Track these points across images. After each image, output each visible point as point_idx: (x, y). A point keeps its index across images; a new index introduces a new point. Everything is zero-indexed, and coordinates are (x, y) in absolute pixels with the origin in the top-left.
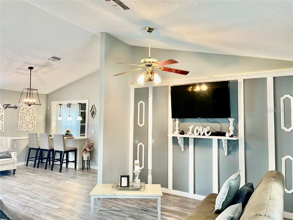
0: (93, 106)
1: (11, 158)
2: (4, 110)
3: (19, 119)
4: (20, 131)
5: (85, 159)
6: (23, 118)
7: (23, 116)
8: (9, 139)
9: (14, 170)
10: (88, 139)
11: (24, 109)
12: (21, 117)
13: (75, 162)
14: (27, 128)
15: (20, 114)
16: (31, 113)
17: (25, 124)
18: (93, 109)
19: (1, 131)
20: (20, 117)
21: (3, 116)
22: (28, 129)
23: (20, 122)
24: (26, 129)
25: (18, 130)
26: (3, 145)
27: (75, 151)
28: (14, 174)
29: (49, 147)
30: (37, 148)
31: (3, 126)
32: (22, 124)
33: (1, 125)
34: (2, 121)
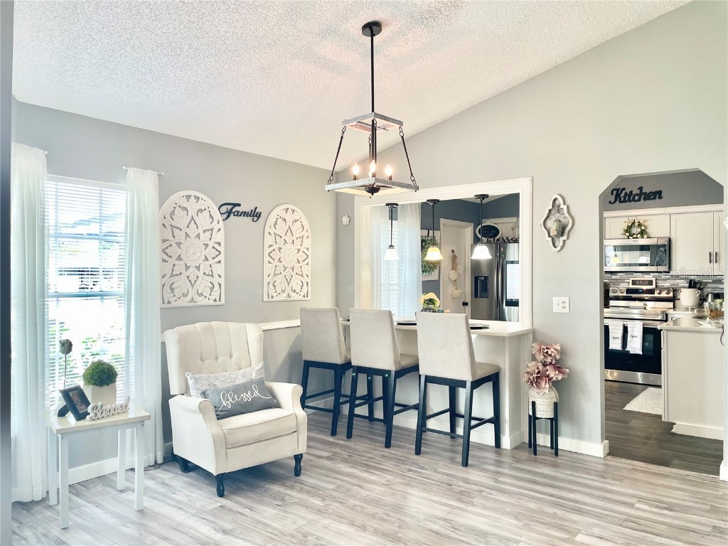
0: (560, 200)
1: (278, 406)
2: (221, 225)
3: (267, 258)
4: (270, 299)
5: (544, 411)
6: (276, 255)
7: (278, 246)
8: (253, 332)
9: (298, 458)
10: (533, 332)
11: (280, 221)
12: (272, 248)
13: (496, 421)
14: (288, 290)
15: (269, 240)
16: (298, 236)
17: (283, 274)
18: (559, 211)
19: (218, 299)
20: (267, 250)
21: (219, 244)
22: (292, 294)
23: (268, 268)
24: (285, 294)
25: (266, 299)
26: (235, 356)
27: (494, 379)
28: (298, 472)
29: (396, 362)
30: (338, 360)
31: (222, 281)
32: (275, 275)
33: (216, 280)
34: (220, 262)
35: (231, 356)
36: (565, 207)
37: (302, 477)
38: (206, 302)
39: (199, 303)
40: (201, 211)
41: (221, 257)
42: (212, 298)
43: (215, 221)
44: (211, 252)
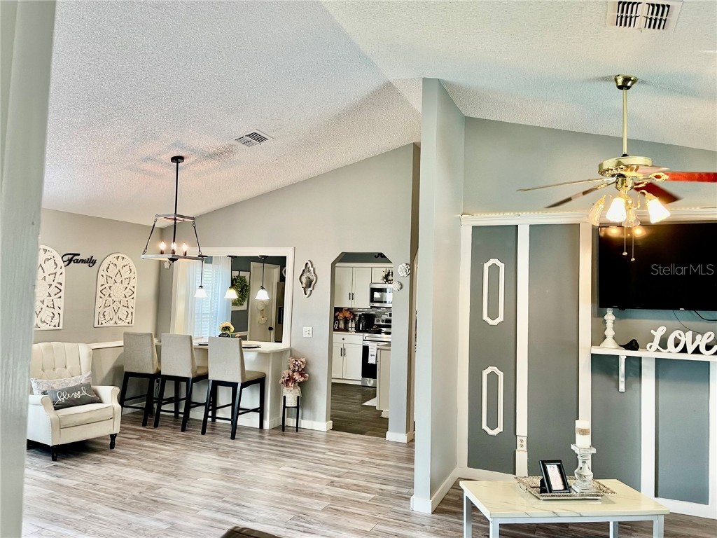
0: (309, 265)
1: (100, 402)
2: (63, 270)
3: (99, 294)
4: (100, 325)
5: (291, 402)
6: (107, 292)
7: (109, 285)
8: (84, 350)
9: (113, 437)
10: (291, 350)
11: (111, 266)
12: (103, 287)
13: (261, 410)
14: (116, 318)
15: (101, 280)
16: (126, 277)
17: (112, 306)
18: (309, 271)
19: (57, 326)
20: (100, 288)
21: (61, 284)
22: (118, 321)
23: (100, 302)
24: (113, 321)
25: (96, 325)
26: (69, 367)
27: (260, 381)
28: (112, 446)
29: (193, 371)
30: (152, 371)
31: (61, 312)
32: (105, 307)
33: (56, 311)
34: (60, 297)
35: (66, 367)
36: (311, 269)
37: (115, 449)
38: (47, 327)
39: (41, 329)
40: (48, 259)
41: (62, 294)
42: (53, 324)
43: (59, 267)
44: (53, 290)
